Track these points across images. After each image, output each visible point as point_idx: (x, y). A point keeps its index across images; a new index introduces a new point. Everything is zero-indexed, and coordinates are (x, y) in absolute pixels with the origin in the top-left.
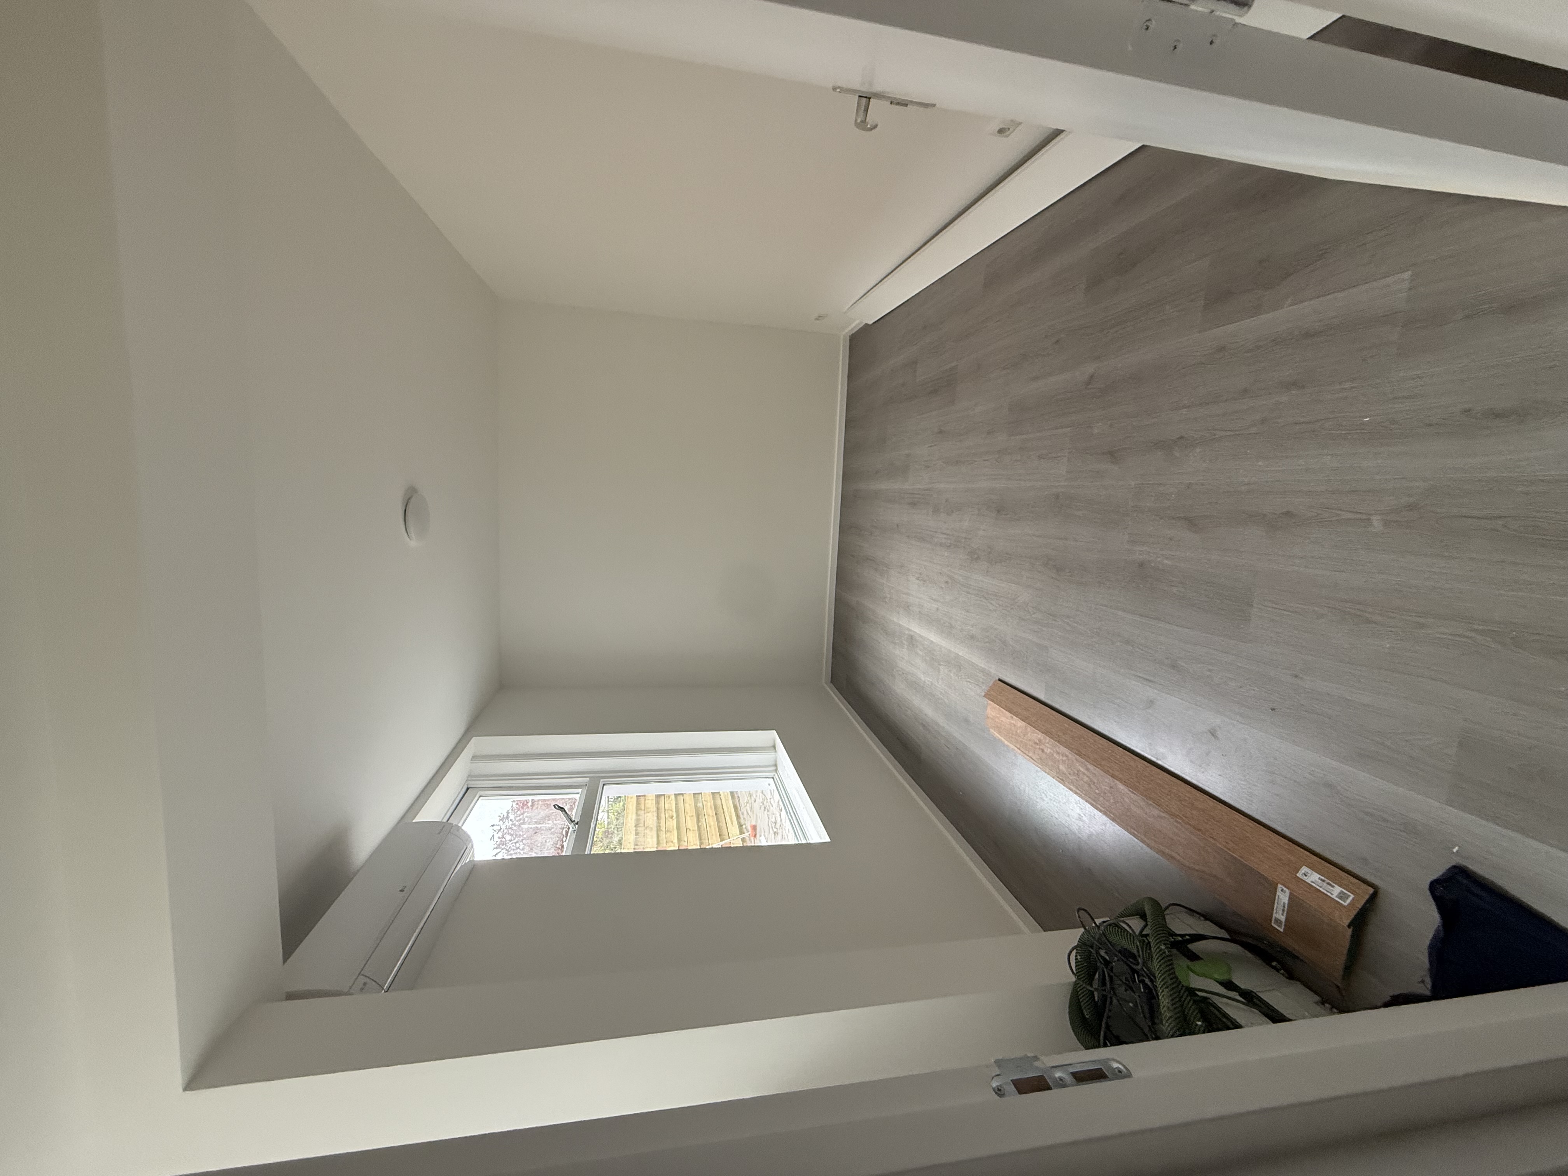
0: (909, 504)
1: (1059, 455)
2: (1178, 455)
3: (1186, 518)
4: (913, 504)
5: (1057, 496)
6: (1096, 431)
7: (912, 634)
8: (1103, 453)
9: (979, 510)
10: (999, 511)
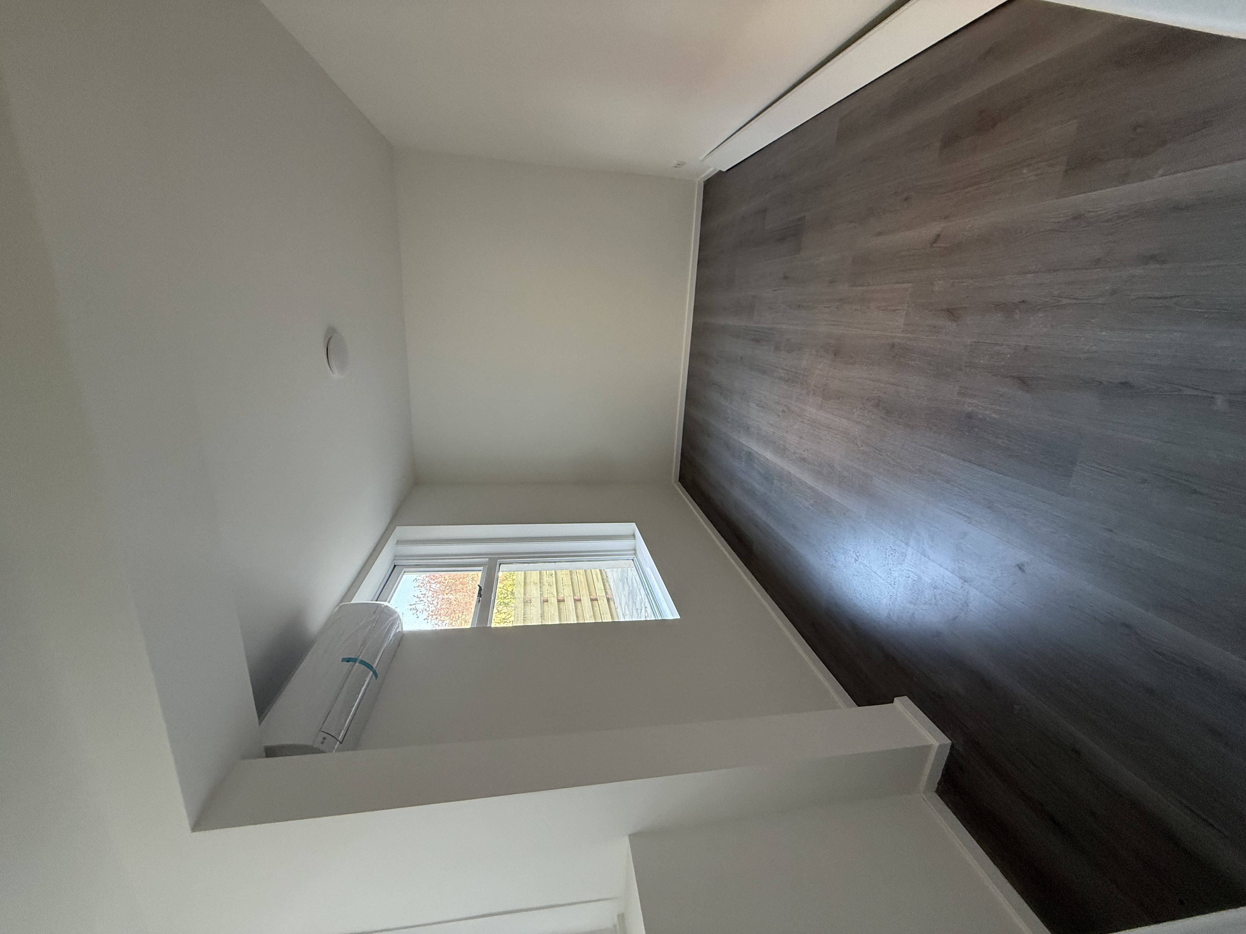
0: (753, 340)
1: (898, 308)
2: (1017, 317)
3: (1018, 378)
4: (757, 341)
5: (893, 346)
6: (937, 289)
7: (750, 451)
8: (942, 310)
9: (817, 351)
10: (835, 355)
